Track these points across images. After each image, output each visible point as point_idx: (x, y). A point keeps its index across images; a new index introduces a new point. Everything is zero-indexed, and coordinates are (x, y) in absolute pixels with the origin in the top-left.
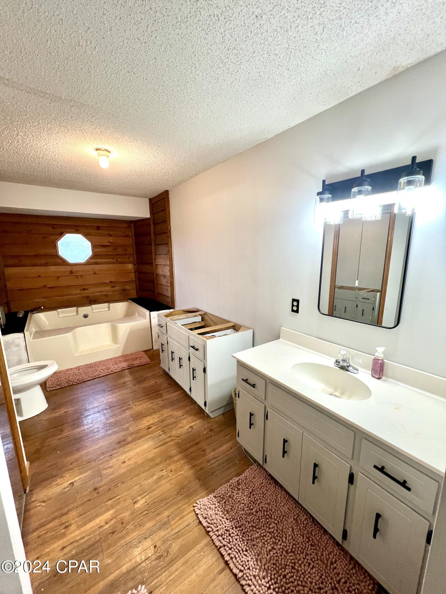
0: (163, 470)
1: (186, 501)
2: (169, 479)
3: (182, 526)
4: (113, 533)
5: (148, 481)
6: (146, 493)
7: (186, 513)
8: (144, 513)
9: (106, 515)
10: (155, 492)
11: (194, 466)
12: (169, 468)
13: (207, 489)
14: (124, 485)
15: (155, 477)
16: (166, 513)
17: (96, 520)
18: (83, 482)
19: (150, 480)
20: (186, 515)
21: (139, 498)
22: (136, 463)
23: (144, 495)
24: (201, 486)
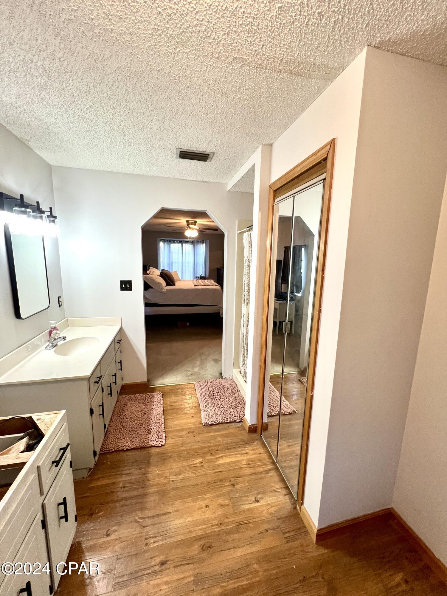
0: (172, 481)
1: (167, 451)
2: (171, 471)
3: (177, 439)
4: (217, 450)
5: (188, 475)
6: (192, 466)
7: (171, 444)
8: (196, 454)
9: (222, 462)
10: (186, 465)
11: (144, 474)
12: (166, 481)
13: (149, 452)
14: (209, 479)
15: (182, 476)
16: (183, 448)
17: (229, 461)
18: (246, 498)
19: (187, 476)
20: (171, 443)
21: (198, 465)
22: (196, 500)
23: (194, 466)
24: (151, 456)
